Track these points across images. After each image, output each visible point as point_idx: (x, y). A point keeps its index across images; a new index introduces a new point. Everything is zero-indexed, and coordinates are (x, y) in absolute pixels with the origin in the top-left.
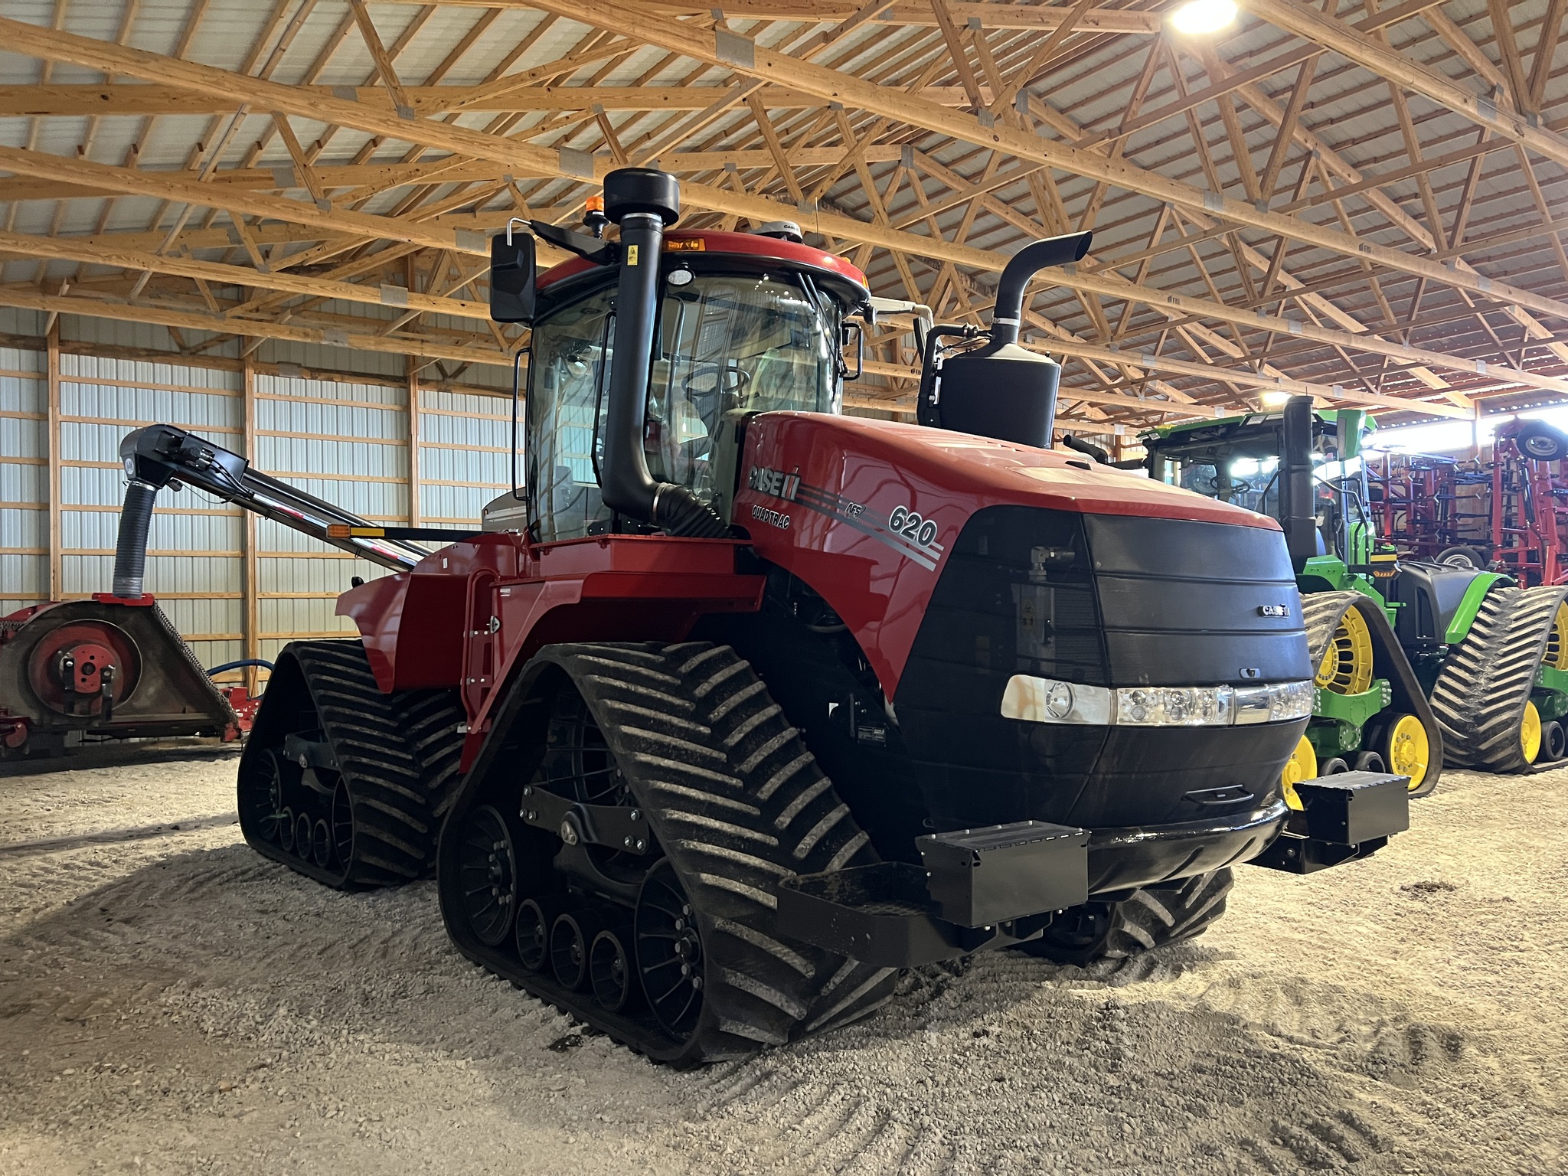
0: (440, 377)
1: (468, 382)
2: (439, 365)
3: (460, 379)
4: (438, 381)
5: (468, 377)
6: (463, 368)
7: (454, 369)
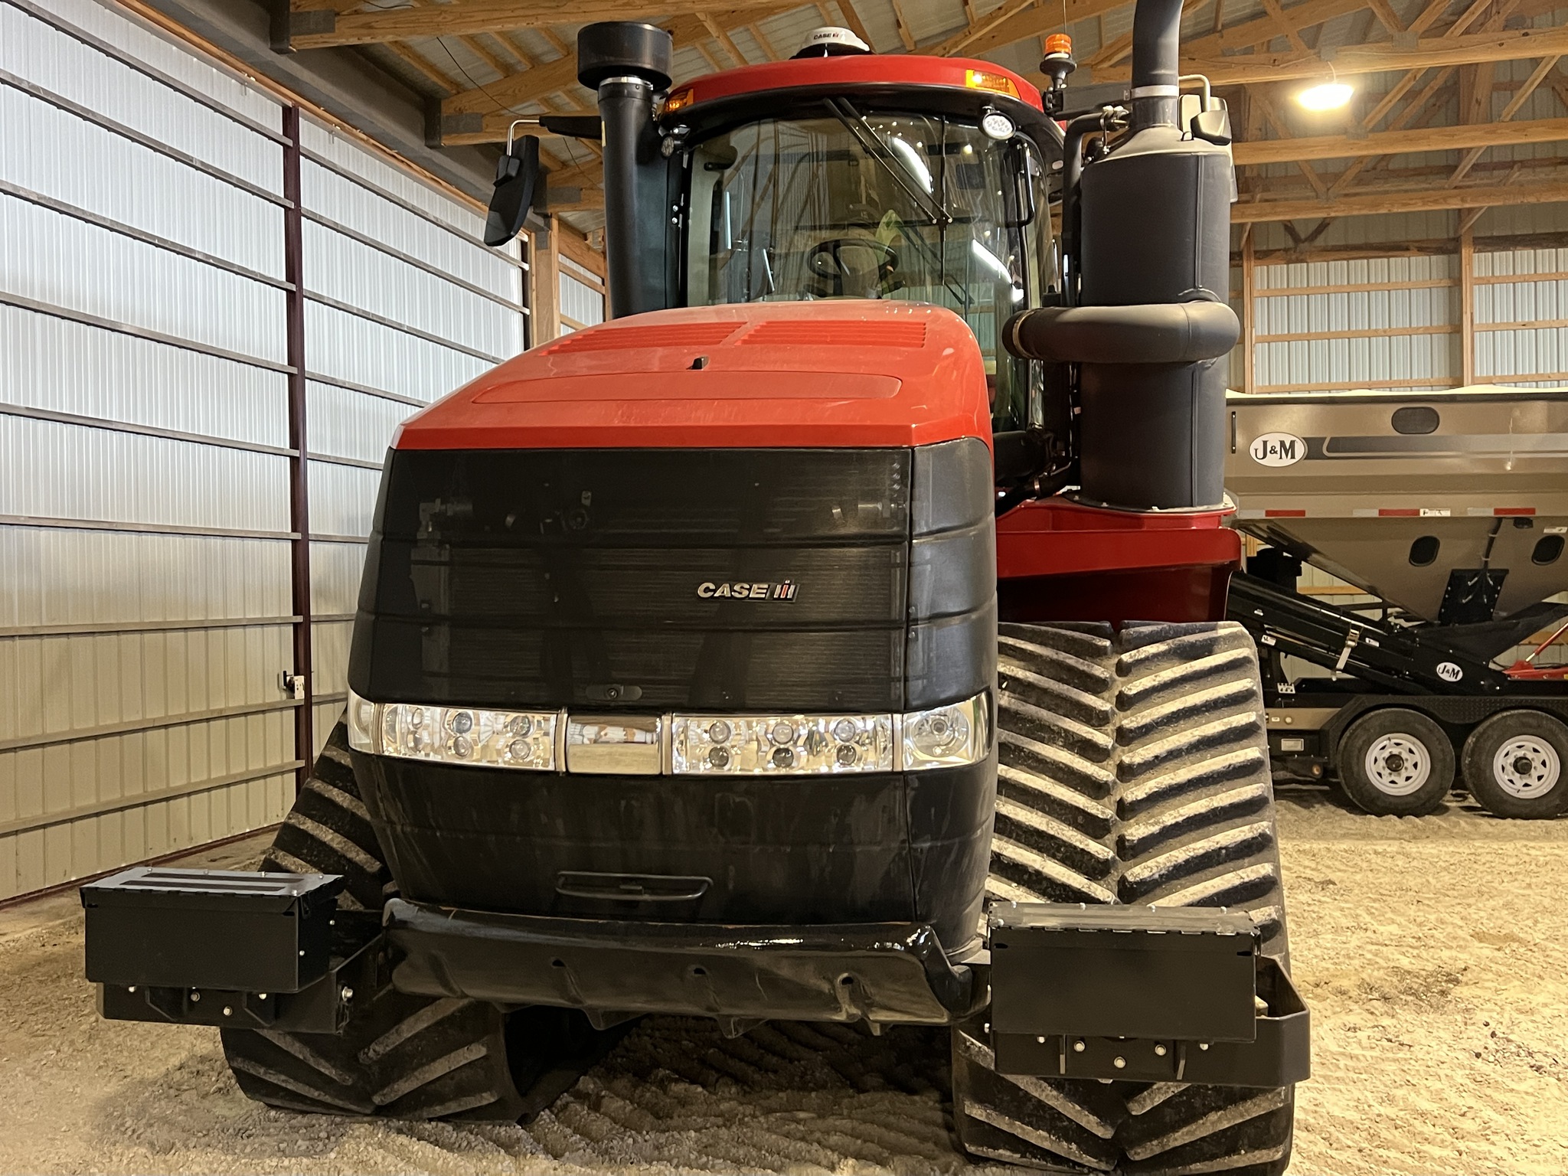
0: (1291, 244)
1: (1331, 243)
2: (1289, 228)
3: (1320, 241)
4: (1286, 250)
5: (1331, 237)
6: (1323, 225)
7: (1313, 227)
